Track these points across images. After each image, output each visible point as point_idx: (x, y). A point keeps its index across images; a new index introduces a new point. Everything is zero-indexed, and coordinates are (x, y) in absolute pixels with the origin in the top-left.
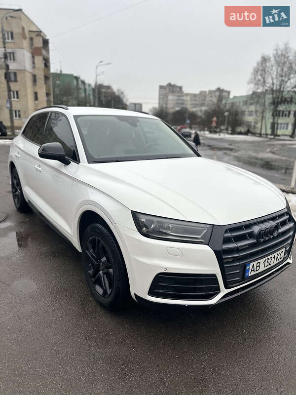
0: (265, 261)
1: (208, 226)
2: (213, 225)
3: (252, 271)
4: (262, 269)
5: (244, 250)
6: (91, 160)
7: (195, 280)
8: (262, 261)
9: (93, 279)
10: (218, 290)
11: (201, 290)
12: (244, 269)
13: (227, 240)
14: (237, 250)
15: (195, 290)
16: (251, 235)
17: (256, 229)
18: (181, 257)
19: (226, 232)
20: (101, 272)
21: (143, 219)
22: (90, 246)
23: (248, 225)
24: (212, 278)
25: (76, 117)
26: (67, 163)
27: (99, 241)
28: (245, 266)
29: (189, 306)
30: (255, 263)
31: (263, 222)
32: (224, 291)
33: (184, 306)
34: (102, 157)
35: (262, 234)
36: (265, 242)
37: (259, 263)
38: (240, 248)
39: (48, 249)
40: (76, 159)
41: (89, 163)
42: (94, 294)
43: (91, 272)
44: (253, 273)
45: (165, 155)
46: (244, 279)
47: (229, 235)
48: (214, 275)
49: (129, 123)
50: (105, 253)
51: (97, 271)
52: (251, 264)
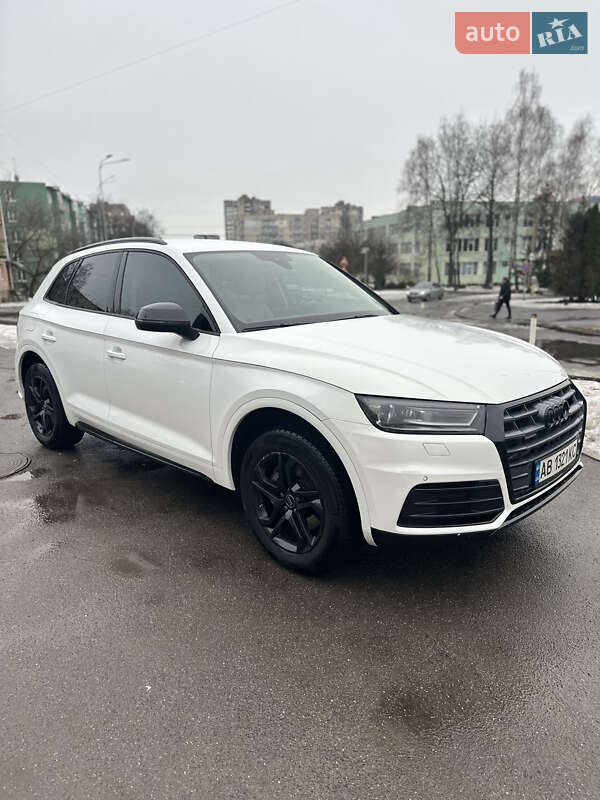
0: (557, 458)
1: (478, 407)
2: (486, 404)
3: (542, 474)
4: (554, 471)
5: (532, 440)
8: (553, 458)
9: (271, 529)
10: (501, 505)
11: (480, 506)
12: (534, 473)
13: (509, 427)
14: (522, 440)
15: (468, 508)
16: (536, 418)
18: (447, 456)
19: (505, 414)
20: (289, 514)
22: (261, 471)
23: (531, 404)
24: (492, 487)
25: (189, 256)
26: (192, 336)
28: (534, 466)
29: (463, 535)
30: (546, 461)
31: (546, 398)
32: (509, 508)
33: (454, 536)
35: (550, 415)
36: (556, 428)
37: (551, 461)
38: (527, 438)
40: (212, 330)
41: (238, 332)
43: (264, 517)
44: (544, 478)
46: (533, 486)
47: (509, 417)
48: (496, 482)
49: (275, 262)
51: (278, 514)
52: (542, 463)
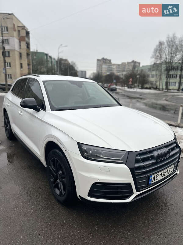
0: (161, 173)
1: (126, 152)
2: (129, 151)
3: (153, 180)
4: (160, 179)
5: (148, 167)
6: (53, 109)
7: (117, 186)
8: (159, 174)
9: (54, 185)
10: (132, 193)
11: (122, 193)
12: (148, 179)
13: (137, 161)
14: (144, 167)
15: (117, 193)
16: (153, 157)
17: (156, 153)
18: (109, 172)
19: (137, 156)
20: (58, 180)
21: (85, 148)
22: (51, 163)
23: (151, 151)
24: (128, 185)
25: (44, 82)
26: (38, 110)
27: (57, 161)
28: (149, 177)
29: (114, 203)
30: (155, 175)
31: (159, 149)
32: (136, 194)
33: (110, 203)
34: (60, 107)
35: (159, 156)
36: (161, 162)
37: (158, 175)
38: (146, 166)
39: (26, 164)
40: (44, 108)
41: (51, 111)
42: (54, 194)
43: (52, 180)
45: (99, 105)
46: (148, 185)
48: (130, 184)
49: (77, 85)
50: (61, 169)
51: (56, 180)
52: (153, 176)
